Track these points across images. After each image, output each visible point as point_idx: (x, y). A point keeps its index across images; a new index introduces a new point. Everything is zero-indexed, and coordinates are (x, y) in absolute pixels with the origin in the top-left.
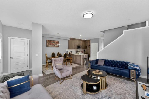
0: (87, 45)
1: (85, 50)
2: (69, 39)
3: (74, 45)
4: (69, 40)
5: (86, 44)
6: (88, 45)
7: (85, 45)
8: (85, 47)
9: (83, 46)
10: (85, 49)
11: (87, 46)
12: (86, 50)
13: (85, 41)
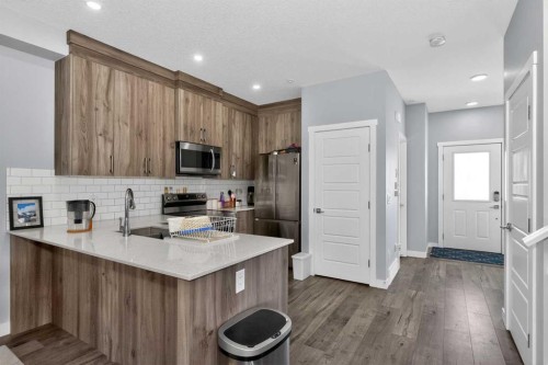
0: (269, 143)
1: (251, 189)
2: (64, 50)
3: (141, 134)
4: (60, 65)
5: (262, 135)
6: (278, 145)
7: (254, 143)
8: (257, 166)
9: (236, 149)
10: (252, 177)
11: (266, 156)
12: (260, 184)
13: (253, 114)
